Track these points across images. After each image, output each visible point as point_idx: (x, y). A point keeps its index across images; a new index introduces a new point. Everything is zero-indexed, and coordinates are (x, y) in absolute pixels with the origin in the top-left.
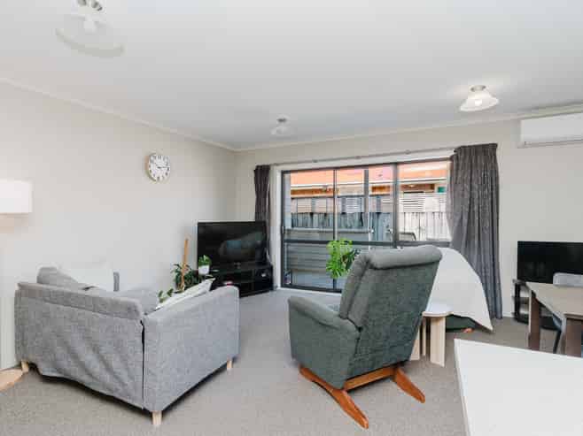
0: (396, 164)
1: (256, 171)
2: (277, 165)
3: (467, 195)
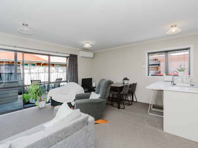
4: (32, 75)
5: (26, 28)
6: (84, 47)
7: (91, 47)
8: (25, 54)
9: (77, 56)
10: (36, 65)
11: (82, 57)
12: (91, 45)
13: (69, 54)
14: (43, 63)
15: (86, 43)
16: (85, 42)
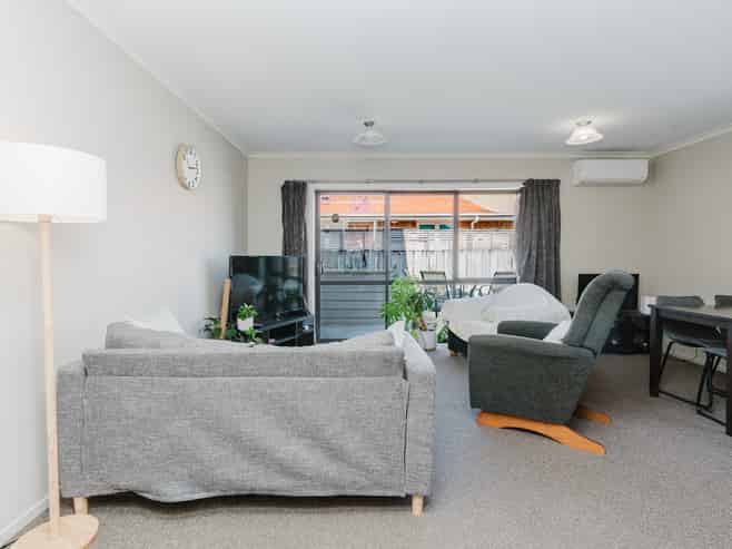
0: (456, 193)
1: (283, 188)
2: (313, 182)
3: (535, 230)
4: (433, 257)
5: (370, 133)
6: (569, 142)
7: (600, 137)
8: (392, 197)
9: (558, 182)
10: (437, 227)
11: (583, 184)
12: (600, 131)
13: (519, 180)
14: (477, 219)
15: (579, 124)
16: (573, 123)
